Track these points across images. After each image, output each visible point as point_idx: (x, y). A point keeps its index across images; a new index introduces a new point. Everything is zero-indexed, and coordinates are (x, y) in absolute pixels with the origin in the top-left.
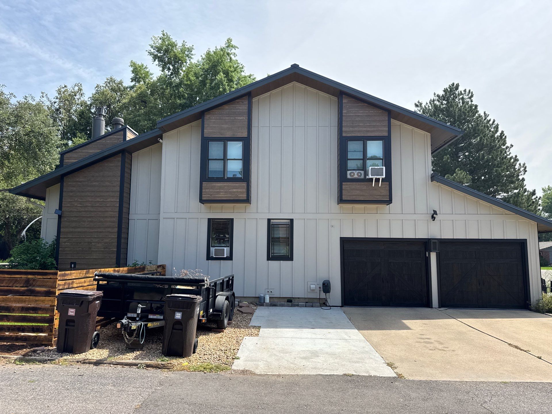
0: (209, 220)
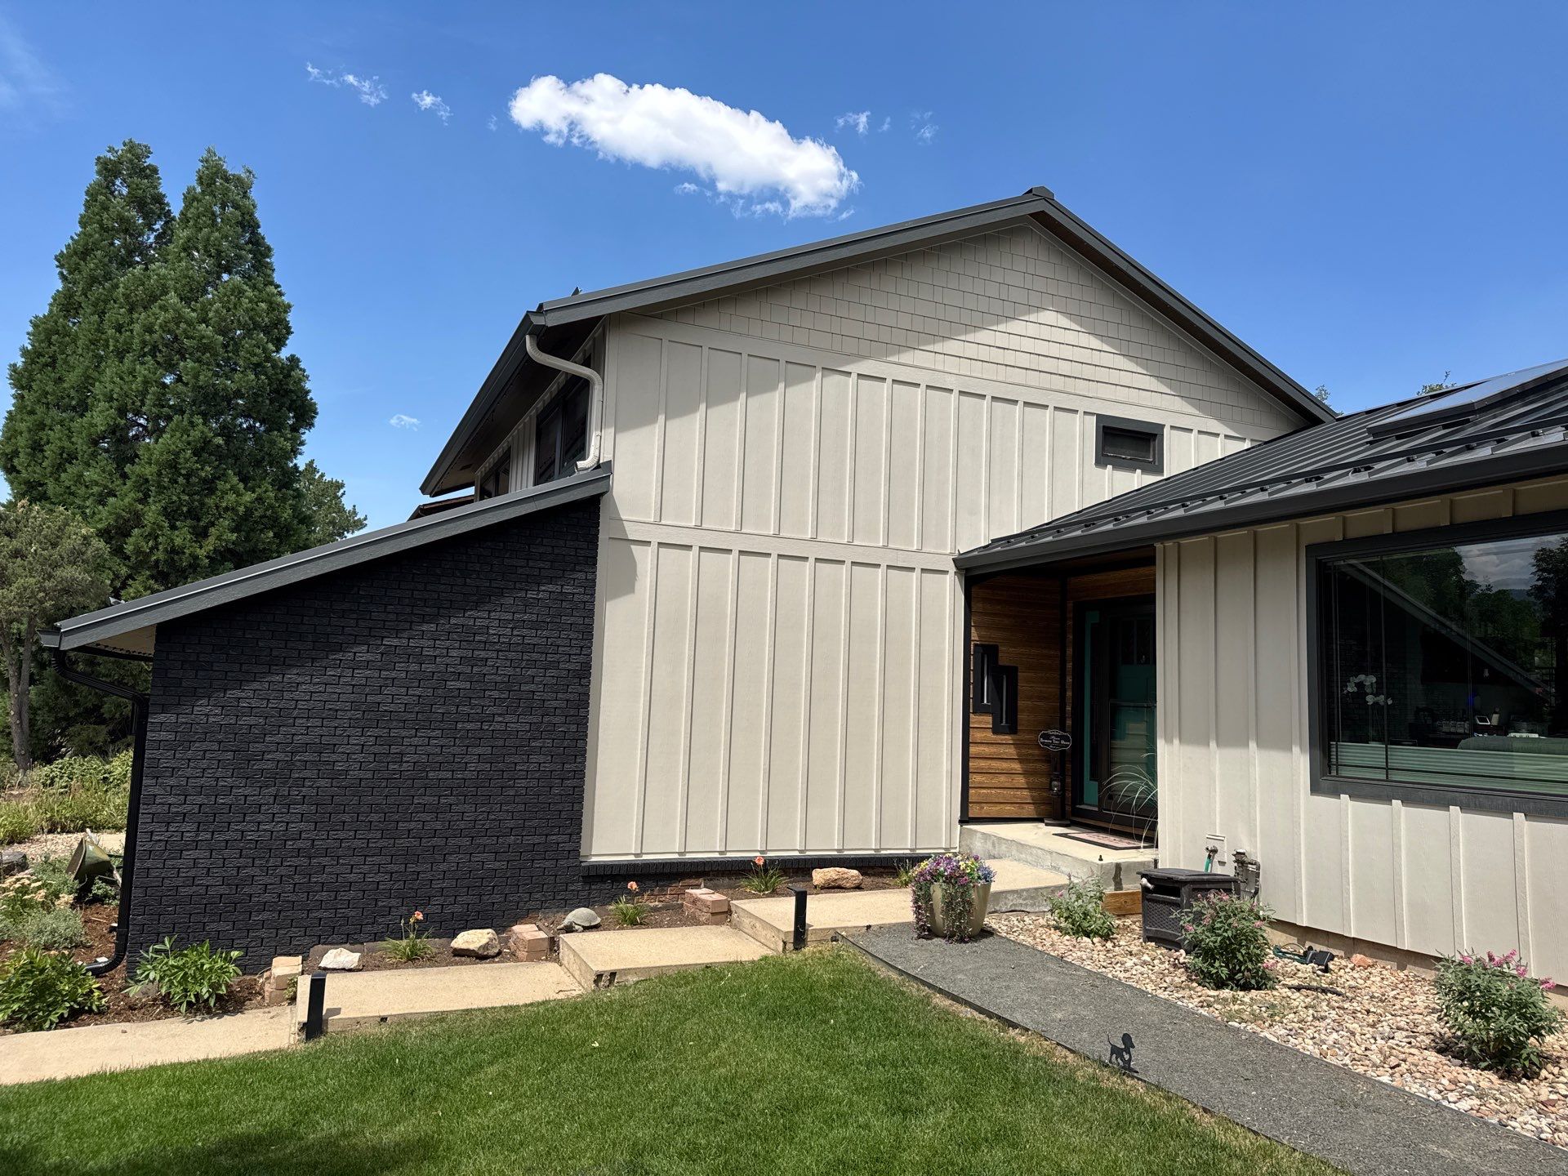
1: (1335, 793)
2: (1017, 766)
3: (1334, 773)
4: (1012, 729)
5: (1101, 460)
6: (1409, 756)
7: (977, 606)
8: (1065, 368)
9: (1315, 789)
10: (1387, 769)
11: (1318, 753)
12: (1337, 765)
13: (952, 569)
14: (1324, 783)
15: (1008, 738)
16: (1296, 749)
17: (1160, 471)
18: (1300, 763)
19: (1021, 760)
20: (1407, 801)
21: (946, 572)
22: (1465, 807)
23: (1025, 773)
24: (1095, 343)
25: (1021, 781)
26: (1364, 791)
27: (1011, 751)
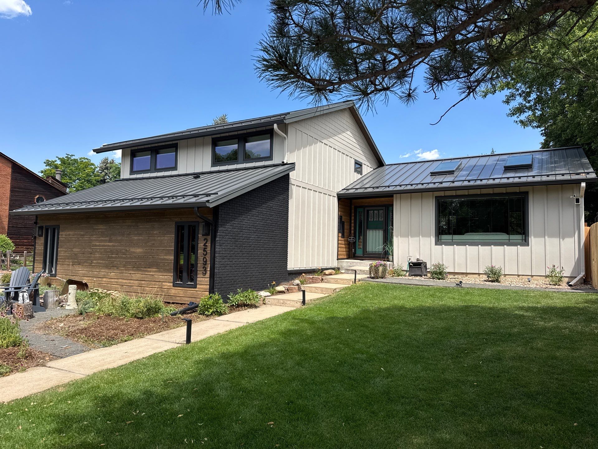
1: (441, 245)
2: (344, 246)
3: (440, 241)
4: (344, 238)
5: (355, 172)
6: (456, 237)
7: (340, 206)
8: (351, 146)
9: (436, 244)
10: (452, 239)
11: (437, 237)
12: (441, 239)
13: (336, 196)
14: (438, 243)
15: (343, 239)
16: (432, 237)
17: (361, 174)
18: (433, 239)
19: (345, 245)
20: (457, 245)
21: (335, 197)
22: (469, 245)
23: (345, 248)
24: (355, 141)
25: (344, 250)
26: (447, 244)
27: (343, 242)
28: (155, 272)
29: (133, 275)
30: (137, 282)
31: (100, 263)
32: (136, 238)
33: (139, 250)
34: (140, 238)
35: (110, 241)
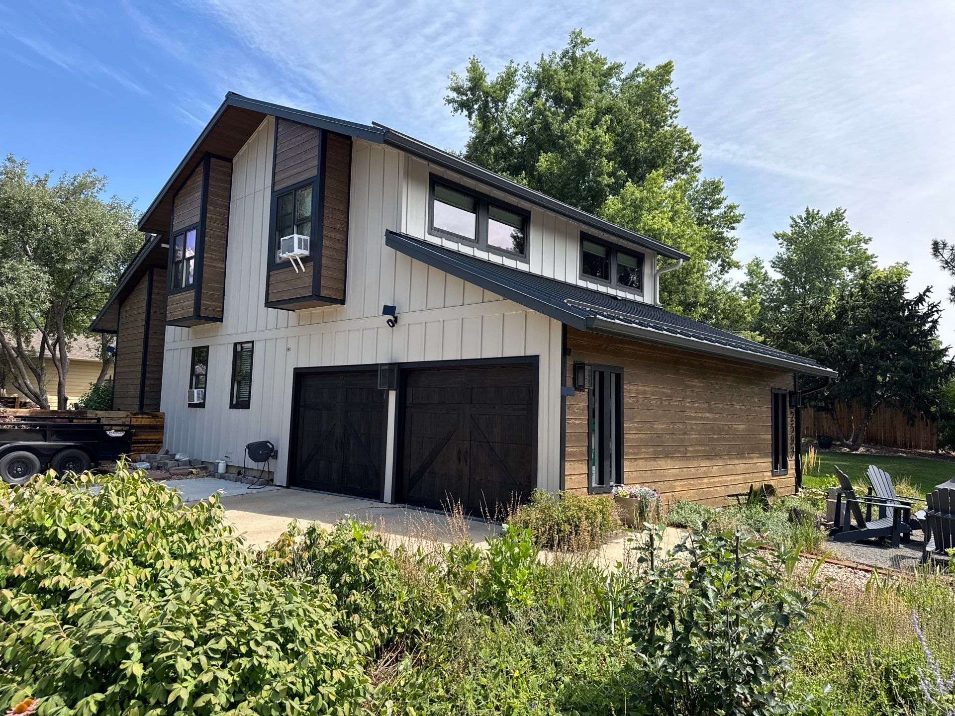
0: (194, 349)
28: (758, 458)
29: (737, 467)
30: (741, 476)
31: (698, 451)
32: (738, 407)
33: (742, 427)
34: (742, 407)
35: (710, 411)
